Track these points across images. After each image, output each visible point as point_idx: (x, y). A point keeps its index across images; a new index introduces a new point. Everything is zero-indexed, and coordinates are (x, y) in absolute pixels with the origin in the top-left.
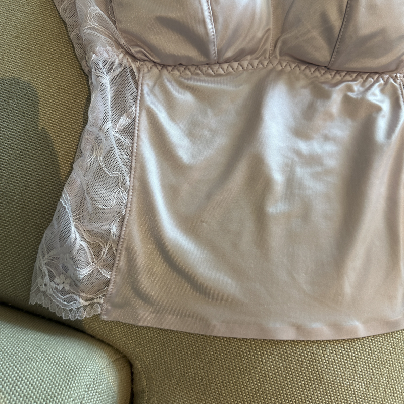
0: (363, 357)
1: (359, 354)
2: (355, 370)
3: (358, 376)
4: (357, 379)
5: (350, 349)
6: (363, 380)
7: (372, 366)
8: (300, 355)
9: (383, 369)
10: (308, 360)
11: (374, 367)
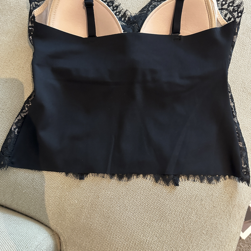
1: (165, 240)
5: (160, 237)
8: (134, 239)
10: (138, 242)
11: (173, 247)
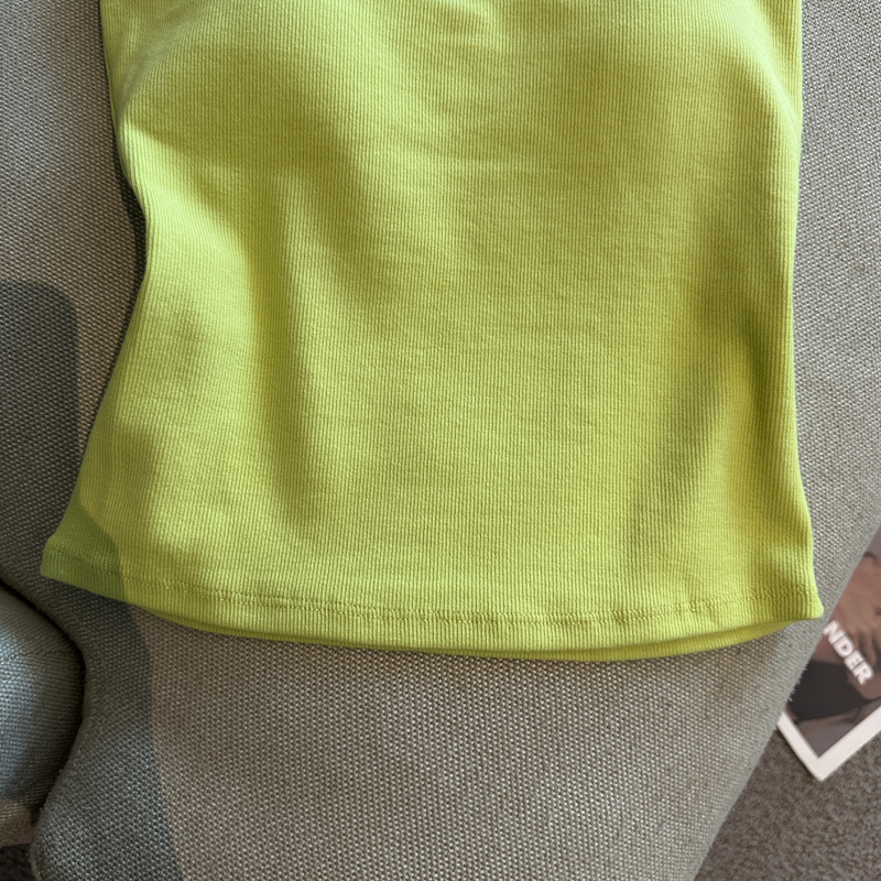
0: (466, 728)
2: (445, 747)
3: (451, 759)
4: (446, 764)
5: (443, 706)
6: (458, 770)
7: (481, 748)
9: (503, 760)
10: (361, 707)
11: (486, 751)
